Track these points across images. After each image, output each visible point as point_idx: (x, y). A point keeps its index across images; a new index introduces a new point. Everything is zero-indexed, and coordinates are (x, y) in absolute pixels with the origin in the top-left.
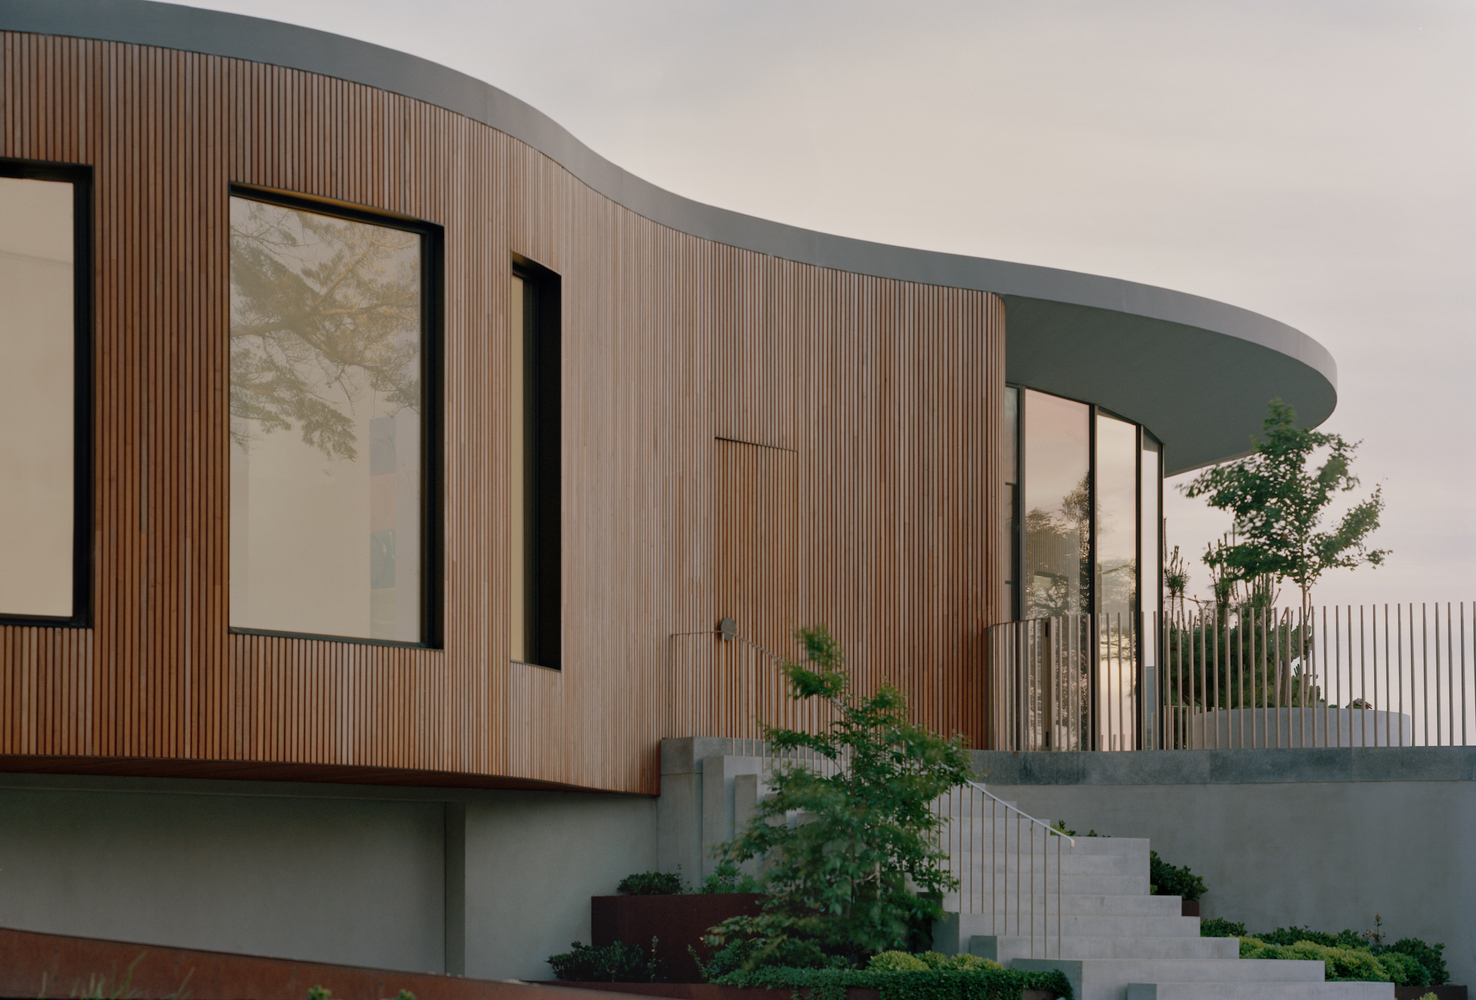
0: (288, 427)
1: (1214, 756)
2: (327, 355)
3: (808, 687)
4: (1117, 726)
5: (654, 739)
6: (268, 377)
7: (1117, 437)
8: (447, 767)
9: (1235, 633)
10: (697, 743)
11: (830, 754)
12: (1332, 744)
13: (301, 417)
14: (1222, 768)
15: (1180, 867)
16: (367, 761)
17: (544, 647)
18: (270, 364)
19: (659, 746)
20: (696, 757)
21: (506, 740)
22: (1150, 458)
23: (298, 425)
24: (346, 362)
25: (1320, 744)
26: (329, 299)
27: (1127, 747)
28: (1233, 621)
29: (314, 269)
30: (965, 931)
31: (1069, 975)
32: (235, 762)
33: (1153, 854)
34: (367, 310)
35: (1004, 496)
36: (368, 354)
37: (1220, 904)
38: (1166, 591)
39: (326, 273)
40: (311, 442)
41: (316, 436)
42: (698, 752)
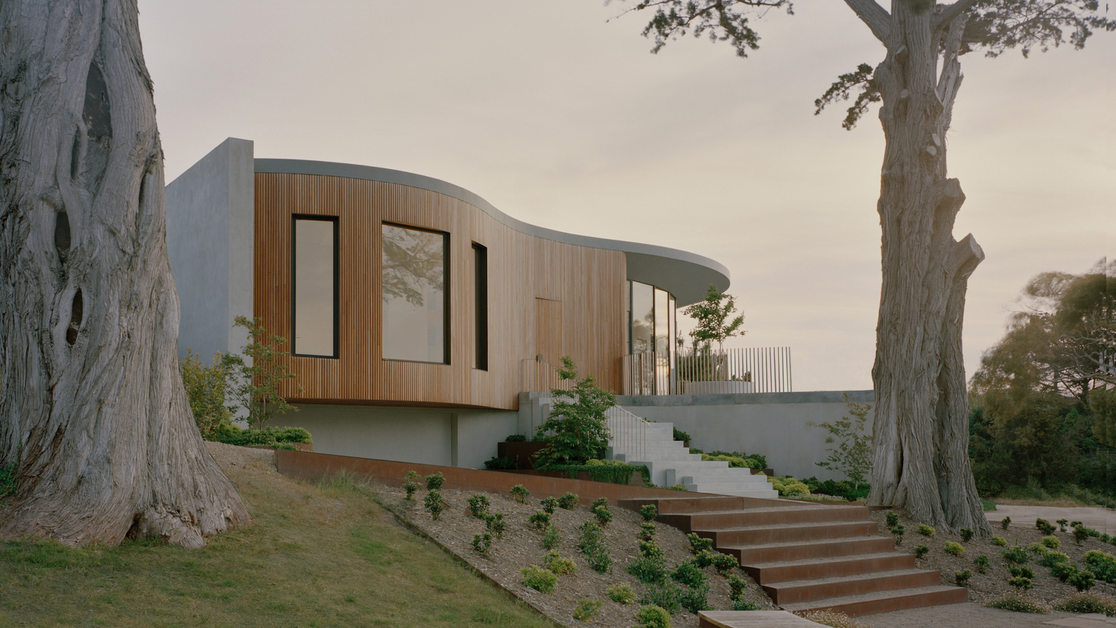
0: (401, 296)
1: (693, 396)
2: (414, 274)
3: (565, 376)
4: (662, 388)
5: (517, 393)
6: (395, 281)
7: (661, 296)
8: (452, 402)
9: (699, 357)
10: (530, 393)
11: (572, 397)
12: (730, 392)
13: (406, 293)
14: (695, 401)
15: (683, 432)
16: (427, 400)
17: (482, 363)
18: (396, 277)
19: (519, 394)
20: (530, 398)
21: (470, 393)
22: (672, 302)
23: (405, 296)
24: (420, 276)
25: (726, 392)
26: (415, 257)
27: (666, 394)
28: (699, 354)
29: (410, 248)
30: (615, 453)
31: (648, 466)
32: (384, 401)
33: (674, 428)
34: (427, 260)
35: (626, 315)
36: (427, 274)
37: (695, 443)
38: (678, 344)
39: (414, 249)
40: (409, 301)
41: (411, 299)
42: (531, 397)
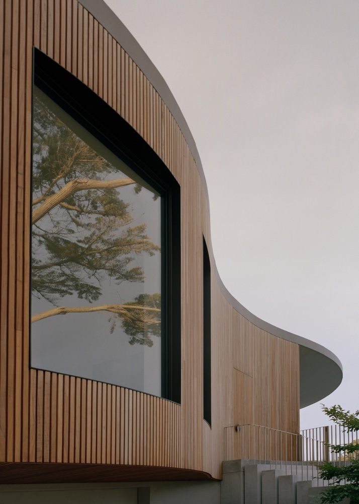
0: (71, 294)
2: (88, 268)
6: (63, 278)
13: (77, 290)
18: (63, 274)
23: (76, 293)
24: (97, 269)
26: (90, 249)
29: (82, 239)
34: (106, 250)
36: (107, 265)
39: (88, 240)
40: (82, 298)
41: (84, 295)
